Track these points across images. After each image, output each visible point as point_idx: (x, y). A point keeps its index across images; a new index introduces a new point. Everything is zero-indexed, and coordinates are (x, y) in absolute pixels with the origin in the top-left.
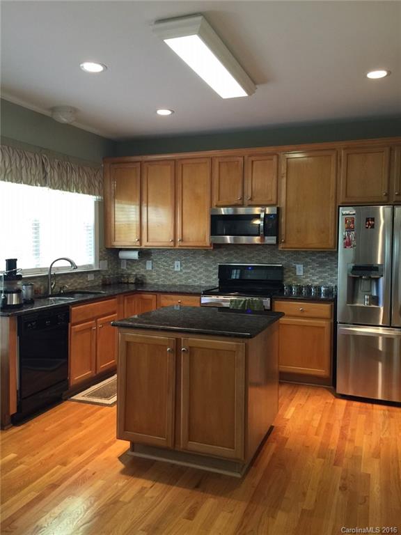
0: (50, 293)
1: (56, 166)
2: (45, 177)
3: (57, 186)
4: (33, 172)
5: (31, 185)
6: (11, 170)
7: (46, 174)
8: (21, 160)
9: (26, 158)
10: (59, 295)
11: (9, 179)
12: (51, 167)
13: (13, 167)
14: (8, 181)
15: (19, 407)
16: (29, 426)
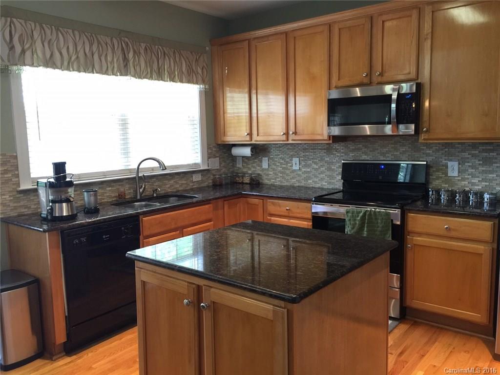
0: (139, 197)
1: (142, 51)
2: (126, 66)
3: (145, 74)
4: (109, 59)
5: (108, 75)
6: (78, 57)
7: (128, 61)
8: (91, 45)
9: (99, 43)
10: (151, 199)
11: (75, 67)
12: (135, 52)
13: (81, 55)
14: (74, 70)
15: (68, 335)
16: (79, 358)
